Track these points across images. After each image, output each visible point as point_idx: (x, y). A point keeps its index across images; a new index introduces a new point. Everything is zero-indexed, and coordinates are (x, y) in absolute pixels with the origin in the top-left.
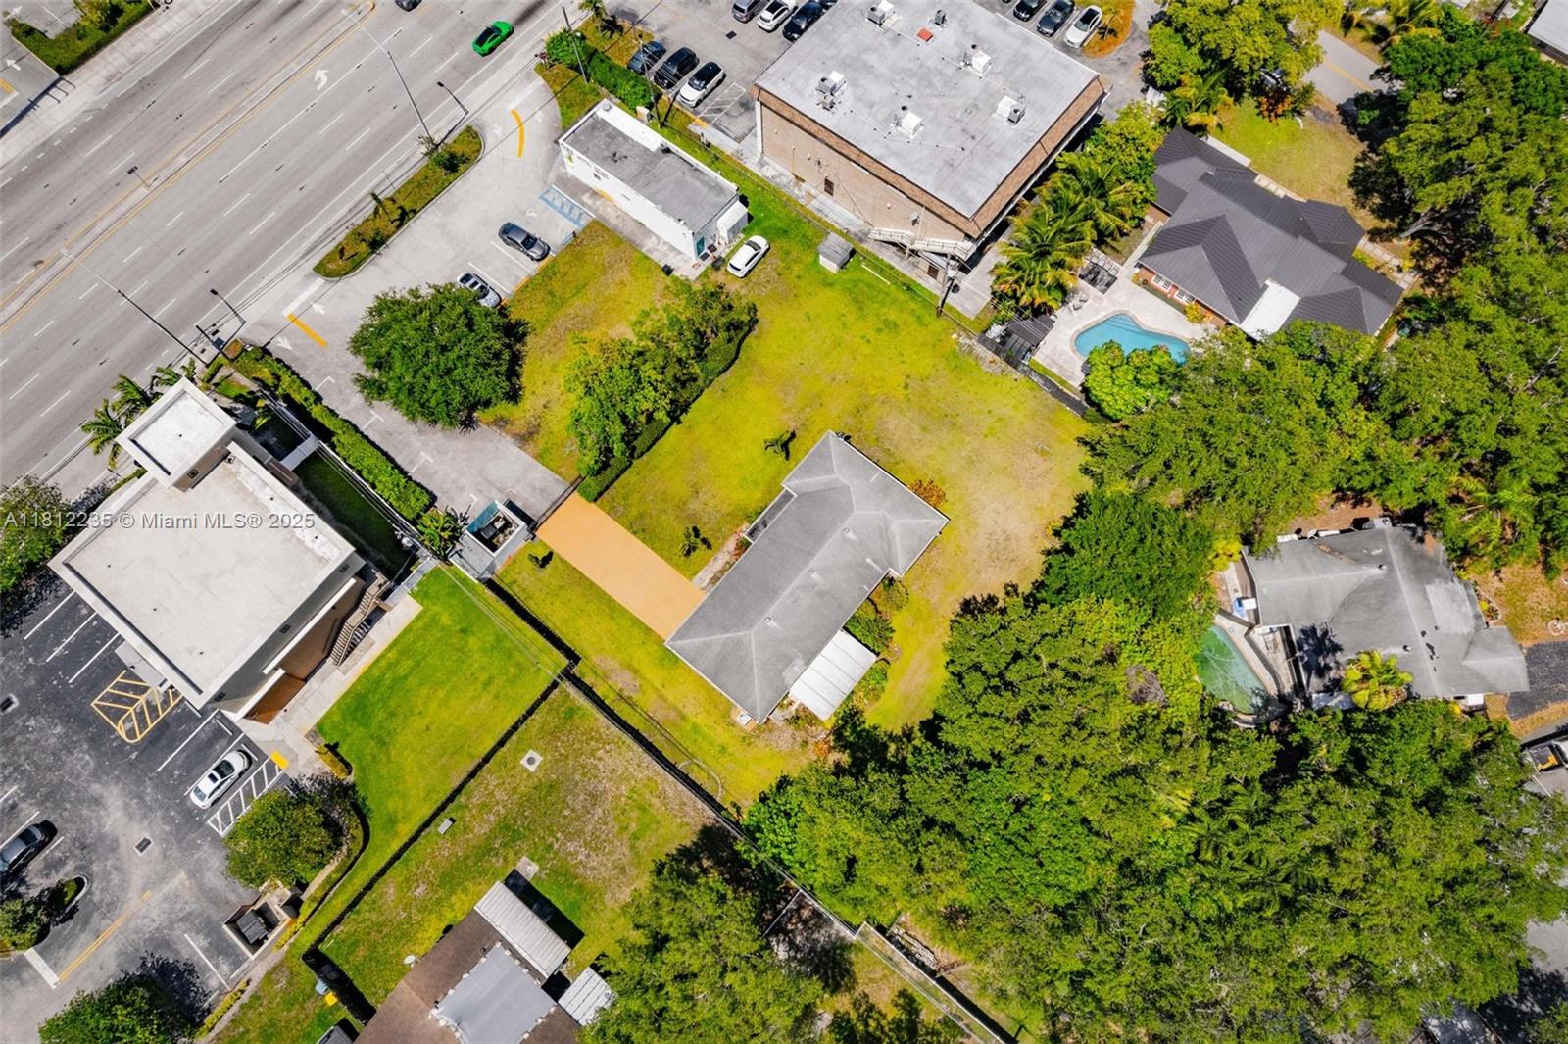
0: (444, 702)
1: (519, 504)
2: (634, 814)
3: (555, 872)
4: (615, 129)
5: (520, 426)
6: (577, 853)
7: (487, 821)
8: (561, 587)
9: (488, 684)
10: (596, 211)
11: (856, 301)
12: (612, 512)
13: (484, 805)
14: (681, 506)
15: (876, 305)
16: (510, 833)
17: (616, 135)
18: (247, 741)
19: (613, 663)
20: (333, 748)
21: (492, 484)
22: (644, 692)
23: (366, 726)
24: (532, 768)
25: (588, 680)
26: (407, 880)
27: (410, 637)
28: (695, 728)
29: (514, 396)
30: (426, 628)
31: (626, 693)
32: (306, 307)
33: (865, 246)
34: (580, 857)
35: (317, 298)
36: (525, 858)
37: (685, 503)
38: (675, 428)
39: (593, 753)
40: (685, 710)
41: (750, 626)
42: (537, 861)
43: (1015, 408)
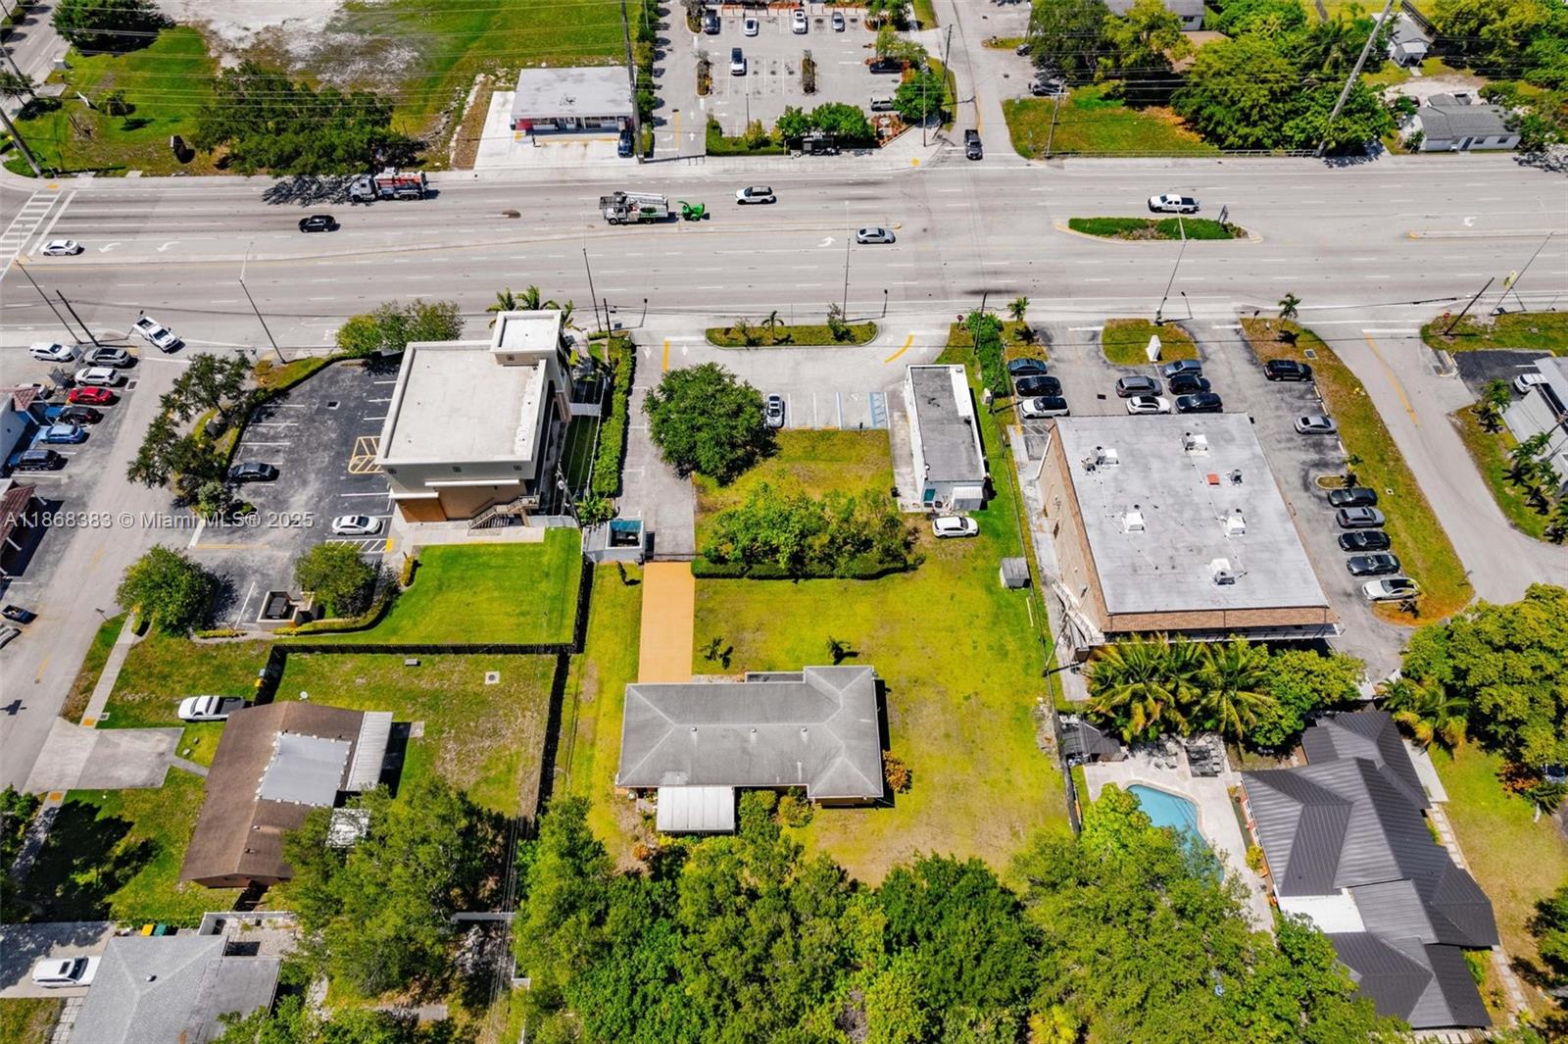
0: (491, 600)
1: (657, 540)
2: (502, 767)
3: (426, 748)
4: (951, 386)
5: (708, 500)
6: (449, 751)
7: (433, 684)
8: (622, 606)
9: (523, 614)
10: (893, 426)
11: (996, 616)
12: (699, 592)
13: (442, 674)
14: (740, 629)
15: (1007, 631)
16: (433, 703)
17: (949, 390)
18: (389, 521)
19: (595, 674)
20: (416, 565)
21: (657, 515)
22: (591, 707)
23: (444, 572)
24: (487, 682)
25: (572, 668)
26: (362, 668)
27: (519, 550)
28: (590, 758)
29: (724, 482)
30: (533, 553)
31: (581, 697)
32: (681, 345)
33: (1043, 589)
34: (448, 756)
35: (689, 345)
36: (423, 723)
37: (744, 629)
38: (789, 583)
39: (524, 710)
40: (598, 742)
41: (680, 722)
42: (426, 732)
43: (1030, 785)
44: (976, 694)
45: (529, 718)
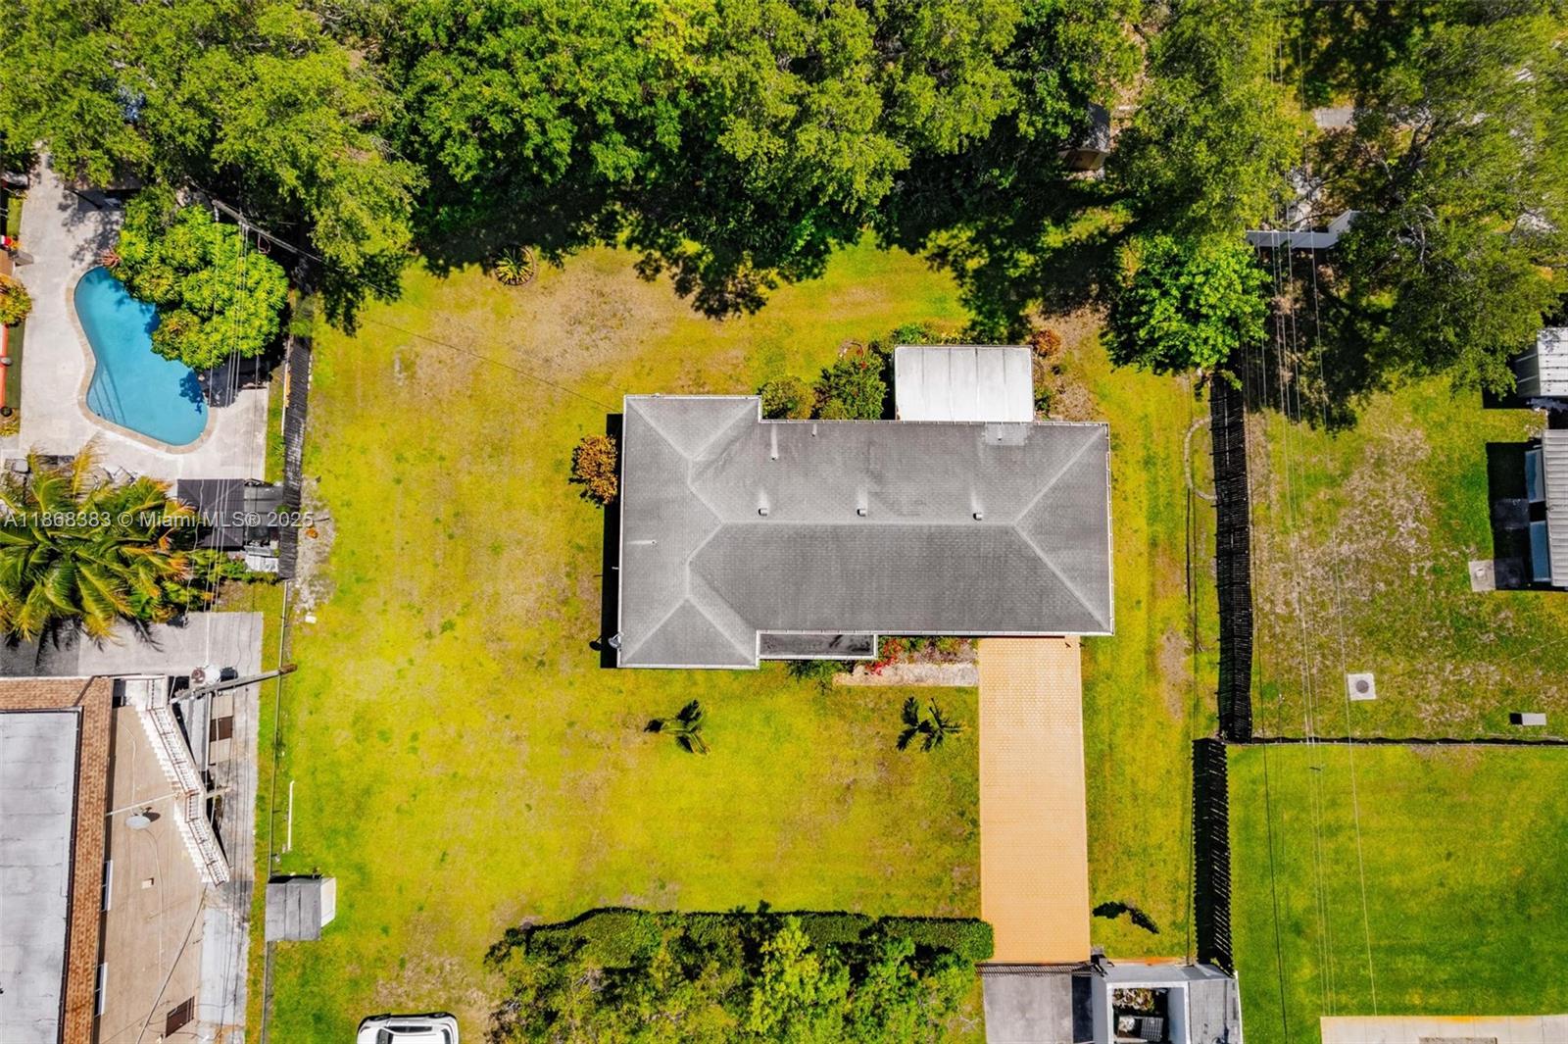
3: (1457, 540)
6: (1412, 534)
7: (1474, 675)
11: (360, 810)
13: (1462, 696)
15: (344, 773)
16: (1464, 634)
19: (1165, 694)
22: (1166, 620)
24: (1369, 677)
27: (1370, 997)
28: (1153, 517)
31: (1187, 643)
33: (251, 873)
36: (1474, 589)
37: (877, 792)
39: (1289, 618)
41: (1005, 531)
42: (1464, 570)
43: (364, 451)
44: (429, 635)
45: (1280, 602)
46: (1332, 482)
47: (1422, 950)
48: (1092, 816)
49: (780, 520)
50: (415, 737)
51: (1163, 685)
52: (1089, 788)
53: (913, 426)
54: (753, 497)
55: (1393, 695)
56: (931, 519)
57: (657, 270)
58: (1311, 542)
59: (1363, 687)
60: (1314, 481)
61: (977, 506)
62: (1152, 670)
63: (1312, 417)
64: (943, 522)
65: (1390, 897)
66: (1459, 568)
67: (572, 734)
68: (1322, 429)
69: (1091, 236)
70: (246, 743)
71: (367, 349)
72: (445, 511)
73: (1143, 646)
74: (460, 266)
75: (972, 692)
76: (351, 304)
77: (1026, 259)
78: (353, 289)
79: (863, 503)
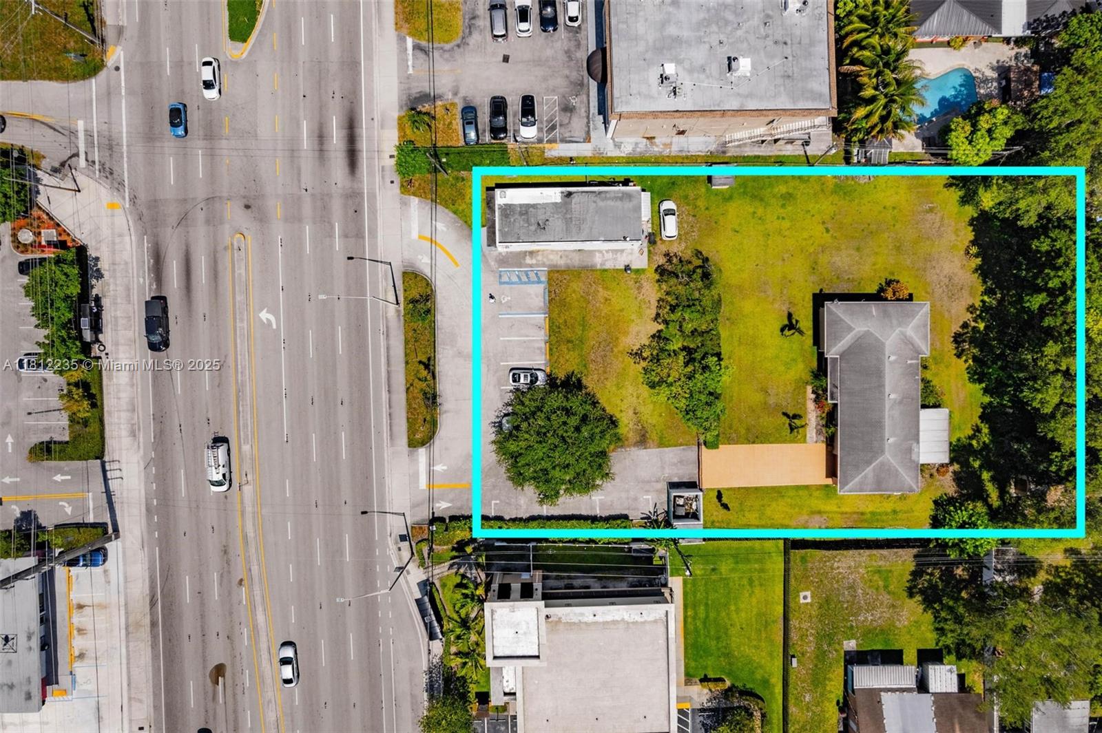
0: (738, 611)
1: (676, 480)
2: (876, 578)
3: (864, 636)
4: (521, 206)
5: (633, 437)
6: (866, 618)
7: (810, 642)
10: (544, 265)
12: (731, 441)
13: (802, 637)
19: (804, 518)
20: (704, 680)
22: (832, 519)
23: (711, 654)
24: (809, 600)
26: (797, 699)
27: (690, 596)
30: (692, 584)
32: (431, 474)
33: (729, 154)
34: (870, 618)
35: (432, 462)
36: (845, 642)
37: (765, 403)
38: (724, 361)
41: (883, 452)
42: (852, 638)
43: (896, 193)
44: (824, 223)
45: (839, 564)
46: (886, 587)
47: (707, 617)
48: (756, 488)
49: (887, 364)
50: (783, 218)
51: (807, 517)
52: (767, 487)
53: (918, 416)
54: (894, 354)
55: (802, 610)
56: (887, 422)
57: (971, 313)
58: (862, 577)
59: (805, 598)
60: (886, 580)
61: (891, 440)
62: (813, 513)
63: (911, 581)
64: (887, 427)
65: (726, 605)
66: (853, 637)
67: (786, 281)
68: (908, 585)
69: (987, 491)
70: (780, 150)
71: (938, 193)
72: (873, 227)
73: (822, 510)
74: (973, 231)
75: (805, 441)
76: (957, 185)
77: (977, 464)
78: (964, 186)
79: (892, 396)
